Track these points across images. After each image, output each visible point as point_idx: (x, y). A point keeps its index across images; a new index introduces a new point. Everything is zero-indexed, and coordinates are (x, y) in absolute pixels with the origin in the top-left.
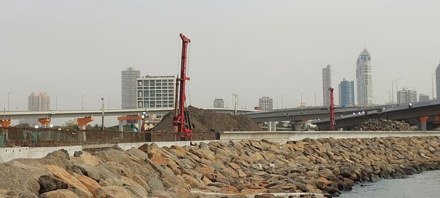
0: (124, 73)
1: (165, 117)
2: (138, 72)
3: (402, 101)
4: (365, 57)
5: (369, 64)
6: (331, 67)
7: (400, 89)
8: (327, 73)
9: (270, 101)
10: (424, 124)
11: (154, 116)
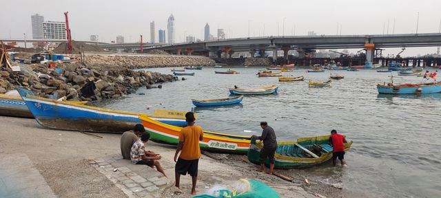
0: (32, 17)
1: (60, 44)
2: (42, 17)
3: (189, 41)
4: (172, 18)
5: (174, 22)
6: (155, 23)
7: (188, 36)
8: (152, 25)
9: (122, 38)
10: (179, 53)
11: (54, 44)
